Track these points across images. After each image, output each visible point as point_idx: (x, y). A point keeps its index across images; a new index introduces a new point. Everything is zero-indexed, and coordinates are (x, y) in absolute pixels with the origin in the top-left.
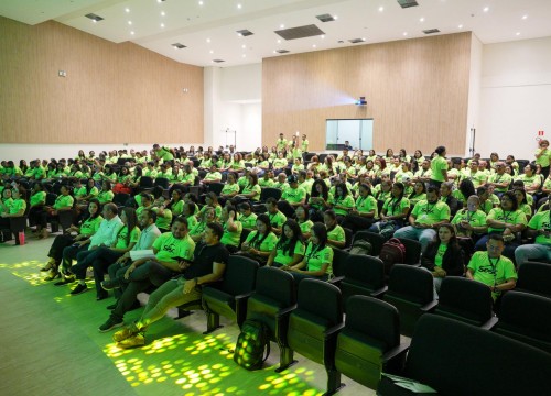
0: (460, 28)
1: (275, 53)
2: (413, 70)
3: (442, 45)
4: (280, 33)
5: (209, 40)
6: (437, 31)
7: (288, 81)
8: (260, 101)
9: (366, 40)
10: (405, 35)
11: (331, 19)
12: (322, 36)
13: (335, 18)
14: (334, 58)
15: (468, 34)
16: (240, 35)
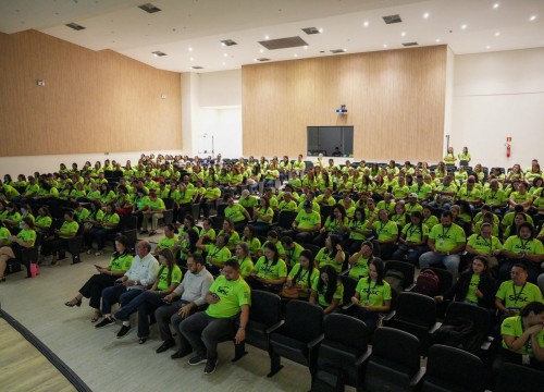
0: (438, 41)
1: (255, 61)
2: (391, 80)
3: (419, 57)
4: (264, 43)
5: (191, 49)
6: (415, 44)
7: (268, 89)
8: (240, 106)
9: (346, 50)
10: (385, 47)
11: (316, 32)
12: (305, 47)
13: (321, 31)
14: (314, 67)
15: (443, 47)
16: (223, 44)
